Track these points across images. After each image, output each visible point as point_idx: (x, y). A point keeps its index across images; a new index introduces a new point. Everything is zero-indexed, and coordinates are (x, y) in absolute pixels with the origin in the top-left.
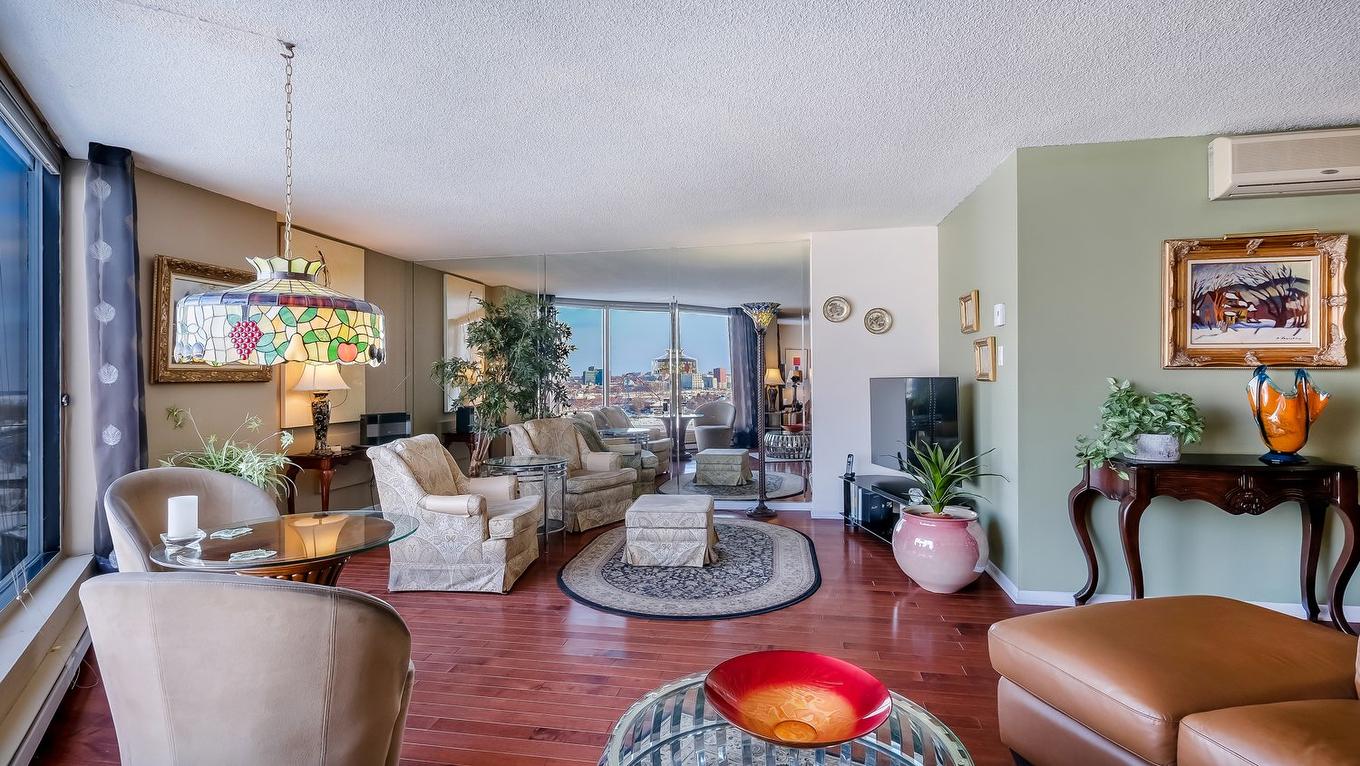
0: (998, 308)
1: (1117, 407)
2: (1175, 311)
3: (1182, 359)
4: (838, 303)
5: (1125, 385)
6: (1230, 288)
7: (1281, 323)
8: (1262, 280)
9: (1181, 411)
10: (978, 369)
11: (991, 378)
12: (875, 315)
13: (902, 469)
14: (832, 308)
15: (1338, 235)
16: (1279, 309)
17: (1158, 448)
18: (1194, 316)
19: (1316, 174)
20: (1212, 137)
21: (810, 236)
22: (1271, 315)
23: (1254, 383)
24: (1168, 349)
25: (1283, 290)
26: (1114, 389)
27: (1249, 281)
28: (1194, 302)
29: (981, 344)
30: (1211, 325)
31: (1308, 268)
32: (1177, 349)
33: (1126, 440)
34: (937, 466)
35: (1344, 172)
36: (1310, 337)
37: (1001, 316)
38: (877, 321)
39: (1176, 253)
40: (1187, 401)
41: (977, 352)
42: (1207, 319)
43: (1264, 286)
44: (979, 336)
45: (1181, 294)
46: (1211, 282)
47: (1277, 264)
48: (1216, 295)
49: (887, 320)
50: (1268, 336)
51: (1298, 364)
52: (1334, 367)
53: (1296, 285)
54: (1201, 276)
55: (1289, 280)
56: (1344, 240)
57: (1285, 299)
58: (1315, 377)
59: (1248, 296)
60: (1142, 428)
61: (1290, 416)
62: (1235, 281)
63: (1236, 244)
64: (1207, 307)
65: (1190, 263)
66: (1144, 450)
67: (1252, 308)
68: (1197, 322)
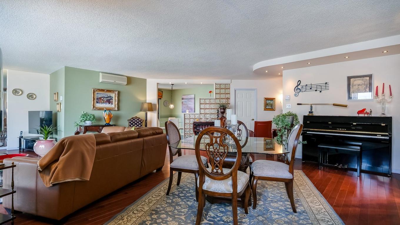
0: (61, 97)
1: (83, 116)
2: (93, 100)
3: (95, 109)
4: (18, 90)
5: (85, 113)
6: (102, 97)
7: (109, 104)
8: (107, 96)
9: (92, 117)
10: (57, 109)
11: (60, 111)
12: (30, 95)
13: (38, 133)
14: (15, 92)
15: (117, 91)
16: (109, 101)
17: (88, 123)
18: (97, 101)
19: (113, 81)
20: (100, 72)
21: (8, 70)
22: (108, 102)
23: (104, 113)
24: (92, 107)
25: (110, 98)
26: (83, 113)
27: (105, 96)
28: (97, 99)
29: (58, 104)
30: (99, 103)
31: (113, 95)
32: (94, 107)
33: (83, 122)
34: (46, 130)
35: (117, 82)
36: (113, 106)
37: (62, 98)
38: (31, 96)
39: (94, 91)
40: (94, 115)
41: (57, 106)
42: (99, 102)
43: (107, 97)
44: (58, 102)
45: (95, 98)
46: (100, 96)
47: (109, 94)
48: (100, 98)
49: (34, 96)
50: (107, 105)
51: (110, 110)
52: (116, 110)
53: (111, 98)
54: (98, 95)
55: (110, 97)
56: (117, 92)
57: (110, 100)
58: (112, 112)
59: (105, 99)
60: (86, 120)
61: (108, 118)
62: (103, 96)
63: (103, 90)
64: (99, 100)
65: (96, 92)
66: (86, 124)
67: (105, 101)
68: (97, 102)
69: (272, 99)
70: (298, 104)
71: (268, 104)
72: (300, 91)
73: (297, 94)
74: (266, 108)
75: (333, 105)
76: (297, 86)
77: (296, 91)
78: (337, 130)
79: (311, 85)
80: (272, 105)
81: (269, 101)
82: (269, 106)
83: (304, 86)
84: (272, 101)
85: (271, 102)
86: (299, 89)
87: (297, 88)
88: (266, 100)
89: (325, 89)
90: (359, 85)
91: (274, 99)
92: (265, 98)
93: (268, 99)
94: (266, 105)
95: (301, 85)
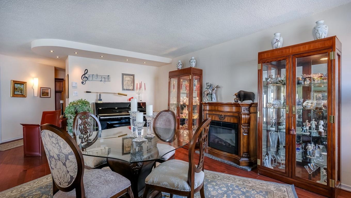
69: (23, 83)
70: (87, 92)
71: (17, 89)
72: (87, 80)
73: (84, 82)
74: (14, 94)
75: (118, 94)
76: (84, 74)
77: (83, 79)
78: (122, 113)
79: (97, 75)
80: (21, 91)
81: (19, 85)
82: (18, 91)
83: (91, 75)
84: (22, 85)
85: (22, 87)
86: (87, 78)
87: (84, 76)
88: (15, 83)
89: (108, 81)
90: (128, 81)
91: (25, 83)
92: (14, 81)
93: (17, 82)
94: (15, 89)
95: (87, 74)
